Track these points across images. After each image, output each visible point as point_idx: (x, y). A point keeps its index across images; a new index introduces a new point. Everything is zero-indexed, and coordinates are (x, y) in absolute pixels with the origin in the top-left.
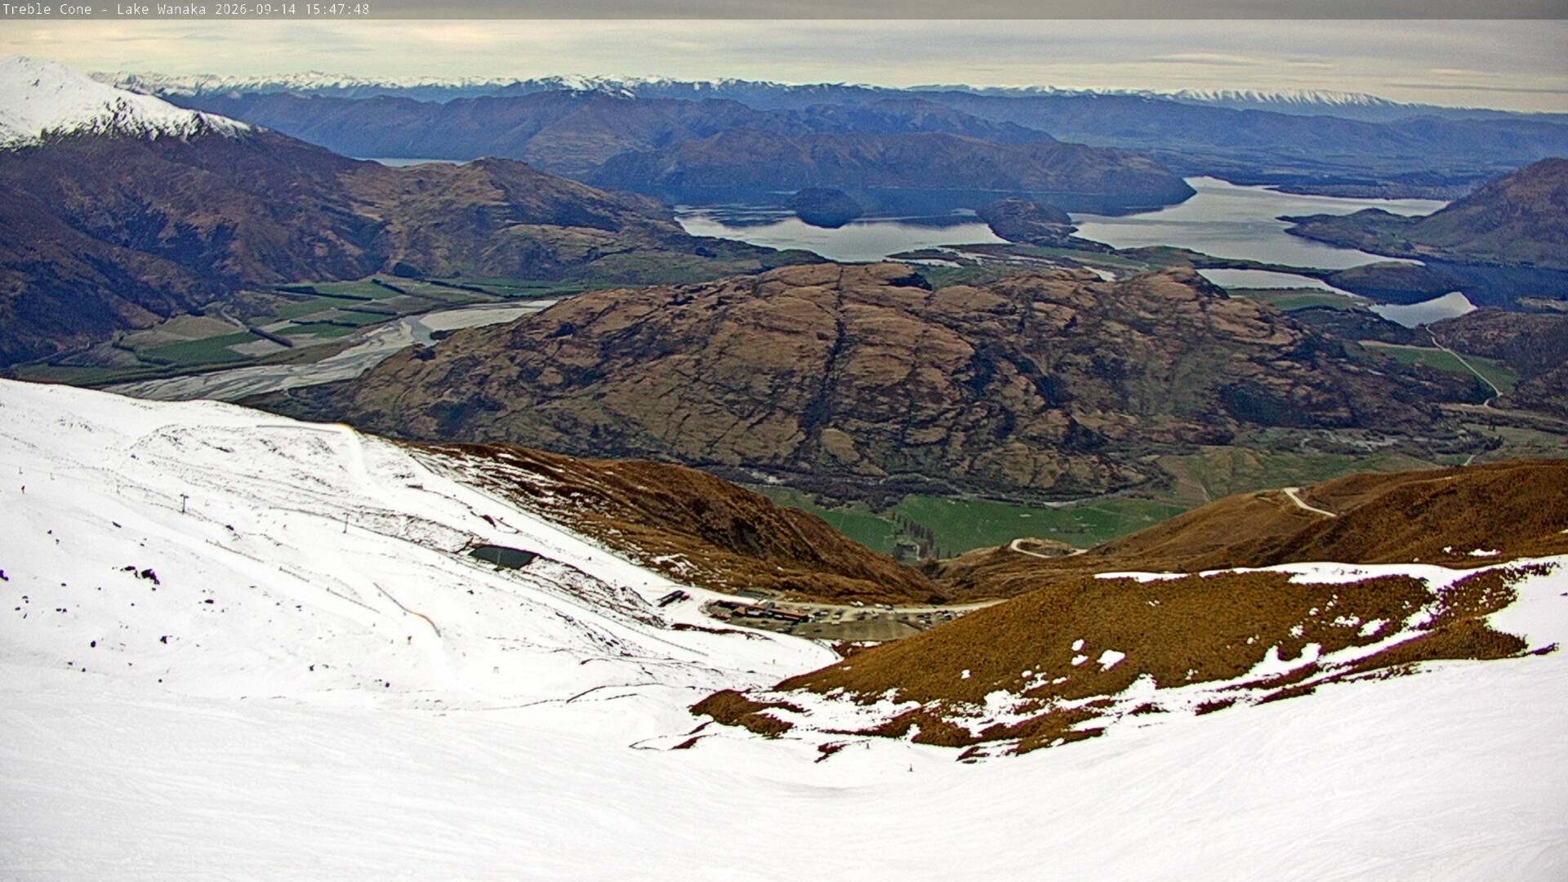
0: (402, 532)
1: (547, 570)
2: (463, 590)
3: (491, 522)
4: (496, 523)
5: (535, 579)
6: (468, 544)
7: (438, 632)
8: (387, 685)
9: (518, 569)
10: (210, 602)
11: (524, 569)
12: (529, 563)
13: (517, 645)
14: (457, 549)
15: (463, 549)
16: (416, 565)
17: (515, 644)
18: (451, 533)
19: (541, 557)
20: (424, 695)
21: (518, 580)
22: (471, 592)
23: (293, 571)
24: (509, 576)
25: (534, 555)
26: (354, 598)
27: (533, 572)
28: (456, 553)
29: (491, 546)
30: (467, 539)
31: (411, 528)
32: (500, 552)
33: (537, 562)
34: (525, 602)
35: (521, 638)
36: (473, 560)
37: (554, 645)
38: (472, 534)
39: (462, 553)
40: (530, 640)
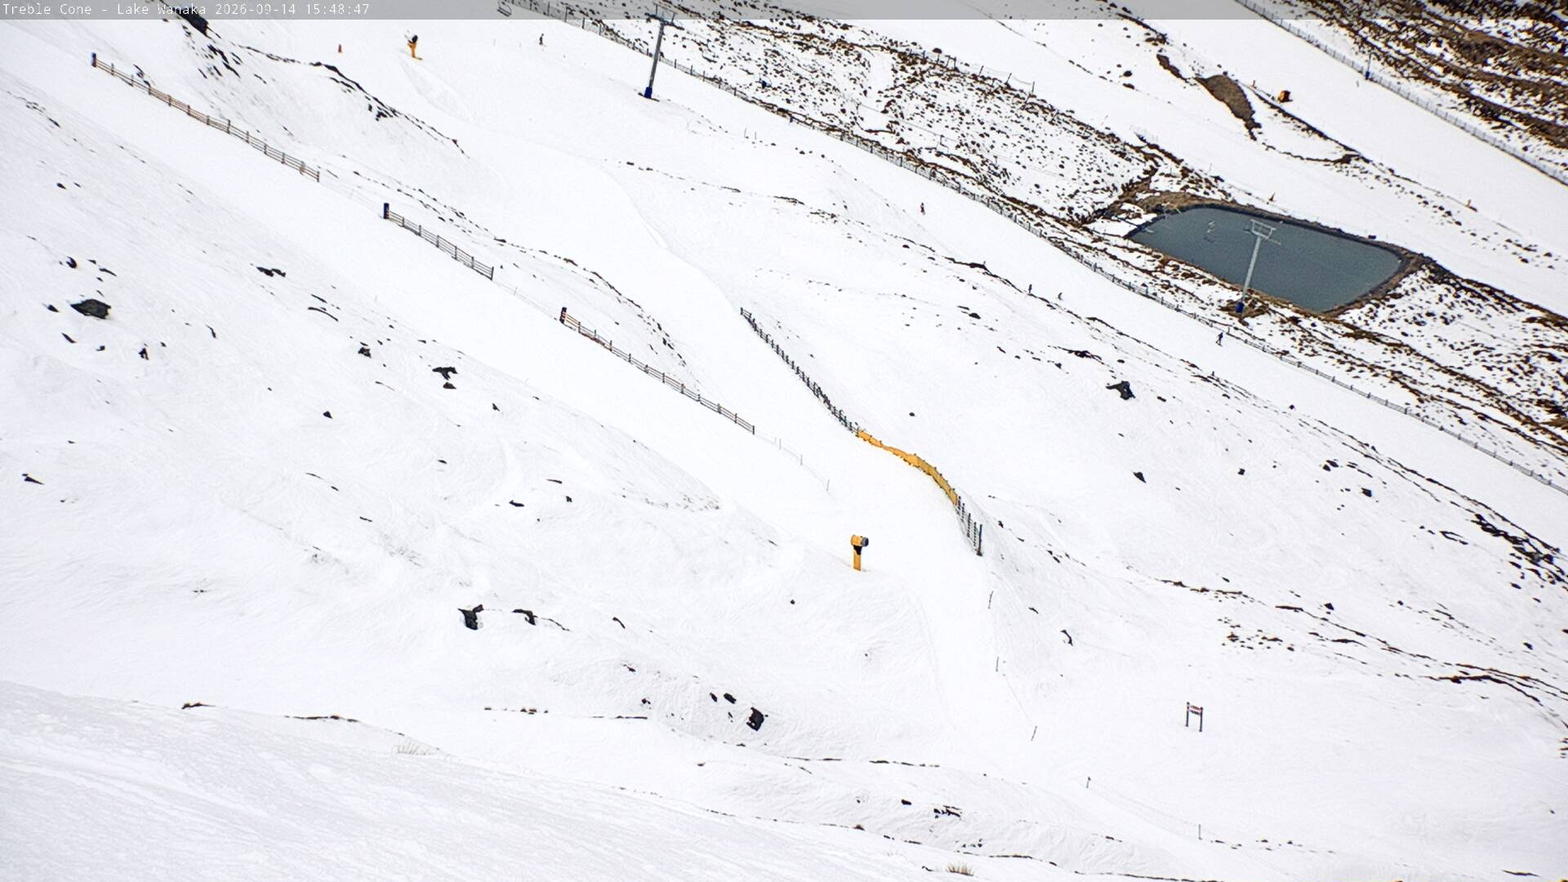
0: (874, 118)
1: (1453, 333)
2: (1094, 376)
3: (1243, 111)
4: (1261, 113)
5: (1400, 361)
6: (1130, 189)
7: (975, 535)
8: (756, 720)
9: (1331, 315)
10: (94, 309)
11: (1353, 316)
12: (1384, 293)
13: (1293, 628)
14: (1083, 208)
15: (1107, 213)
16: (915, 255)
17: (1280, 624)
18: (1066, 142)
19: (1440, 275)
20: (896, 783)
21: (1323, 362)
22: (1125, 390)
23: (432, 226)
24: (1284, 342)
25: (1410, 262)
26: (663, 361)
27: (1393, 333)
28: (1082, 223)
29: (1229, 208)
30: (1134, 170)
31: (909, 107)
32: (1260, 234)
33: (1419, 293)
34: (1344, 456)
35: (1313, 604)
36: (1144, 261)
37: (1455, 650)
38: (1152, 153)
39: (1100, 226)
40: (1349, 614)
